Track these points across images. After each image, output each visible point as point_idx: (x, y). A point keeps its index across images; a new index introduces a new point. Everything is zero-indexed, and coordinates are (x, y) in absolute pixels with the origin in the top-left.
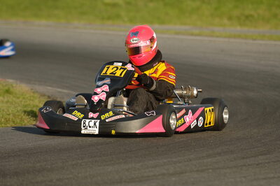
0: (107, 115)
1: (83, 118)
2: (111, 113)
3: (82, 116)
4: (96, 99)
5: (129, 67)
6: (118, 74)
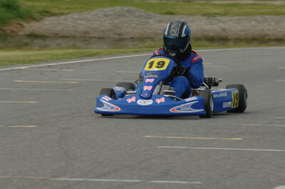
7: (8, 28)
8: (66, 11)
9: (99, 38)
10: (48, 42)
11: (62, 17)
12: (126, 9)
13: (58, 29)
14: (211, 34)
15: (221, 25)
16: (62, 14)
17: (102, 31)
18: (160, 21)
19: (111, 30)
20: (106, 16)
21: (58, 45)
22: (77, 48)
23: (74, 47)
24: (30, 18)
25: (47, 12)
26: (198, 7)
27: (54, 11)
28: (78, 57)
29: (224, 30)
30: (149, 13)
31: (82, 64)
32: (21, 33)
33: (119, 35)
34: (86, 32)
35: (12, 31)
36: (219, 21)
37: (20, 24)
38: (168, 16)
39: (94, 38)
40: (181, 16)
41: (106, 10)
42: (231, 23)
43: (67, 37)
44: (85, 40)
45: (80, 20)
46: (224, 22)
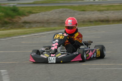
0: (58, 55)
1: (49, 57)
2: (60, 54)
3: (48, 56)
4: (53, 48)
5: (65, 35)
6: (61, 38)
7: (15, 20)
8: (39, 12)
9: (54, 22)
10: (32, 25)
12: (65, 9)
13: (36, 19)
14: (102, 19)
15: (106, 15)
16: (37, 13)
18: (79, 14)
20: (56, 13)
21: (36, 26)
22: (45, 27)
23: (43, 26)
24: (24, 15)
25: (30, 12)
26: (95, 7)
27: (34, 11)
29: (107, 17)
30: (75, 11)
31: (49, 34)
32: (20, 22)
33: (62, 21)
34: (48, 20)
35: (16, 21)
37: (19, 18)
39: (51, 22)
40: (88, 12)
41: (56, 10)
42: (110, 14)
43: (40, 23)
44: (48, 24)
45: (45, 15)
46: (107, 13)
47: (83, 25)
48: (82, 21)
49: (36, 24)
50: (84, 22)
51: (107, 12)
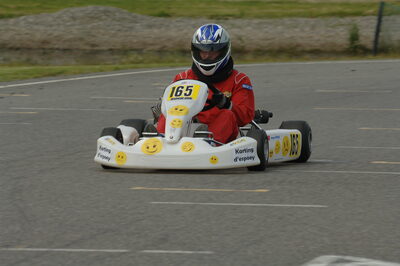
8: (17, 13)
9: (65, 50)
11: (12, 21)
12: (102, 8)
15: (236, 31)
16: (11, 16)
17: (69, 40)
18: (150, 26)
19: (81, 39)
20: (74, 18)
21: (4, 60)
22: (33, 65)
23: (28, 62)
28: (36, 77)
29: (240, 39)
30: (134, 14)
31: (42, 87)
33: (93, 45)
34: (45, 42)
36: (233, 26)
38: (162, 19)
39: (58, 49)
40: (179, 19)
41: (72, 10)
42: (249, 28)
43: (18, 49)
44: (44, 53)
45: (37, 24)
46: (239, 27)
47: (157, 62)
48: (157, 47)
49: (7, 55)
50: (162, 51)
51: (238, 22)
